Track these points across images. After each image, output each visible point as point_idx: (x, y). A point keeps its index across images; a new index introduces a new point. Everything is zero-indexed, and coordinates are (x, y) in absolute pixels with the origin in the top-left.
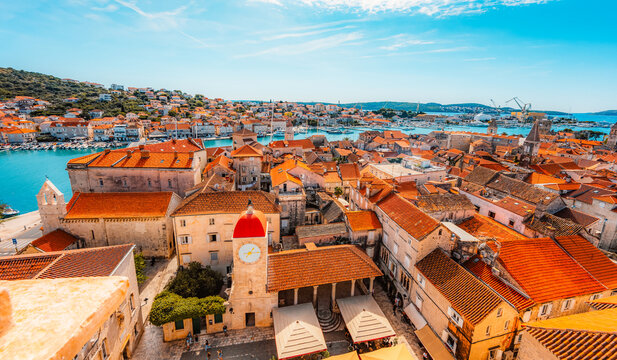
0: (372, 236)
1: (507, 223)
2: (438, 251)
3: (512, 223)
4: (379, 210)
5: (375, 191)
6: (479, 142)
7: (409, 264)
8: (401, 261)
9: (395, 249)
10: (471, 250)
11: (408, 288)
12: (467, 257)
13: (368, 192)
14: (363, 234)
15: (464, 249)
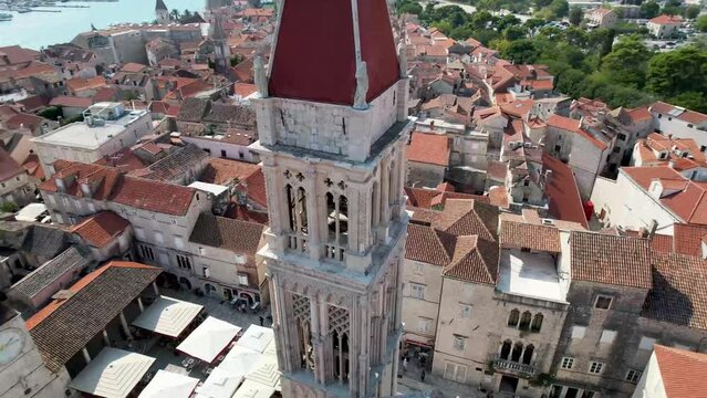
0: (123, 240)
1: (238, 157)
2: (202, 216)
3: (241, 155)
4: (115, 206)
5: (96, 184)
6: (156, 43)
7: (180, 244)
8: (171, 246)
9: (159, 238)
10: (226, 200)
11: (189, 267)
12: (225, 208)
13: (85, 188)
14: (112, 244)
15: (221, 201)
